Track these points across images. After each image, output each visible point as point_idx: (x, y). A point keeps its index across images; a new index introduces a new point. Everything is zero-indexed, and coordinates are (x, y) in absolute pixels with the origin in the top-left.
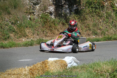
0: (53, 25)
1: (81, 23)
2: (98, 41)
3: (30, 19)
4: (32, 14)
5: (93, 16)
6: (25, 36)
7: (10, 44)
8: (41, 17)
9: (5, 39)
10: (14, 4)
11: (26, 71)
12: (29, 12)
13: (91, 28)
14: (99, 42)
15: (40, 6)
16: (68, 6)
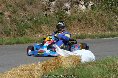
0: (69, 21)
1: (96, 19)
2: (113, 36)
3: (46, 15)
4: (48, 10)
5: (109, 12)
6: (41, 32)
7: (26, 40)
8: (57, 14)
9: (21, 35)
10: (30, 1)
11: (38, 66)
12: (45, 8)
13: (107, 24)
14: (115, 38)
15: (56, 3)
16: (84, 2)
